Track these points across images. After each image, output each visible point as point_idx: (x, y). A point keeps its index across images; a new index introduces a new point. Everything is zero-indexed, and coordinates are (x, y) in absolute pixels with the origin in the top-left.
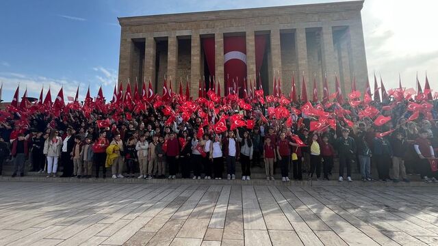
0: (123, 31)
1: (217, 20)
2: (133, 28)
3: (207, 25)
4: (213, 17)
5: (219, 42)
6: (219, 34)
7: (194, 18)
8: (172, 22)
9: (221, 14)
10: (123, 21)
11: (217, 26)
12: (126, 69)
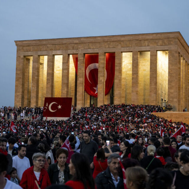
0: (18, 50)
1: (80, 43)
2: (25, 48)
3: (73, 47)
4: (77, 41)
5: (80, 60)
6: (81, 54)
7: (64, 42)
8: (50, 44)
9: (82, 39)
10: (18, 43)
11: (80, 48)
12: (20, 78)
